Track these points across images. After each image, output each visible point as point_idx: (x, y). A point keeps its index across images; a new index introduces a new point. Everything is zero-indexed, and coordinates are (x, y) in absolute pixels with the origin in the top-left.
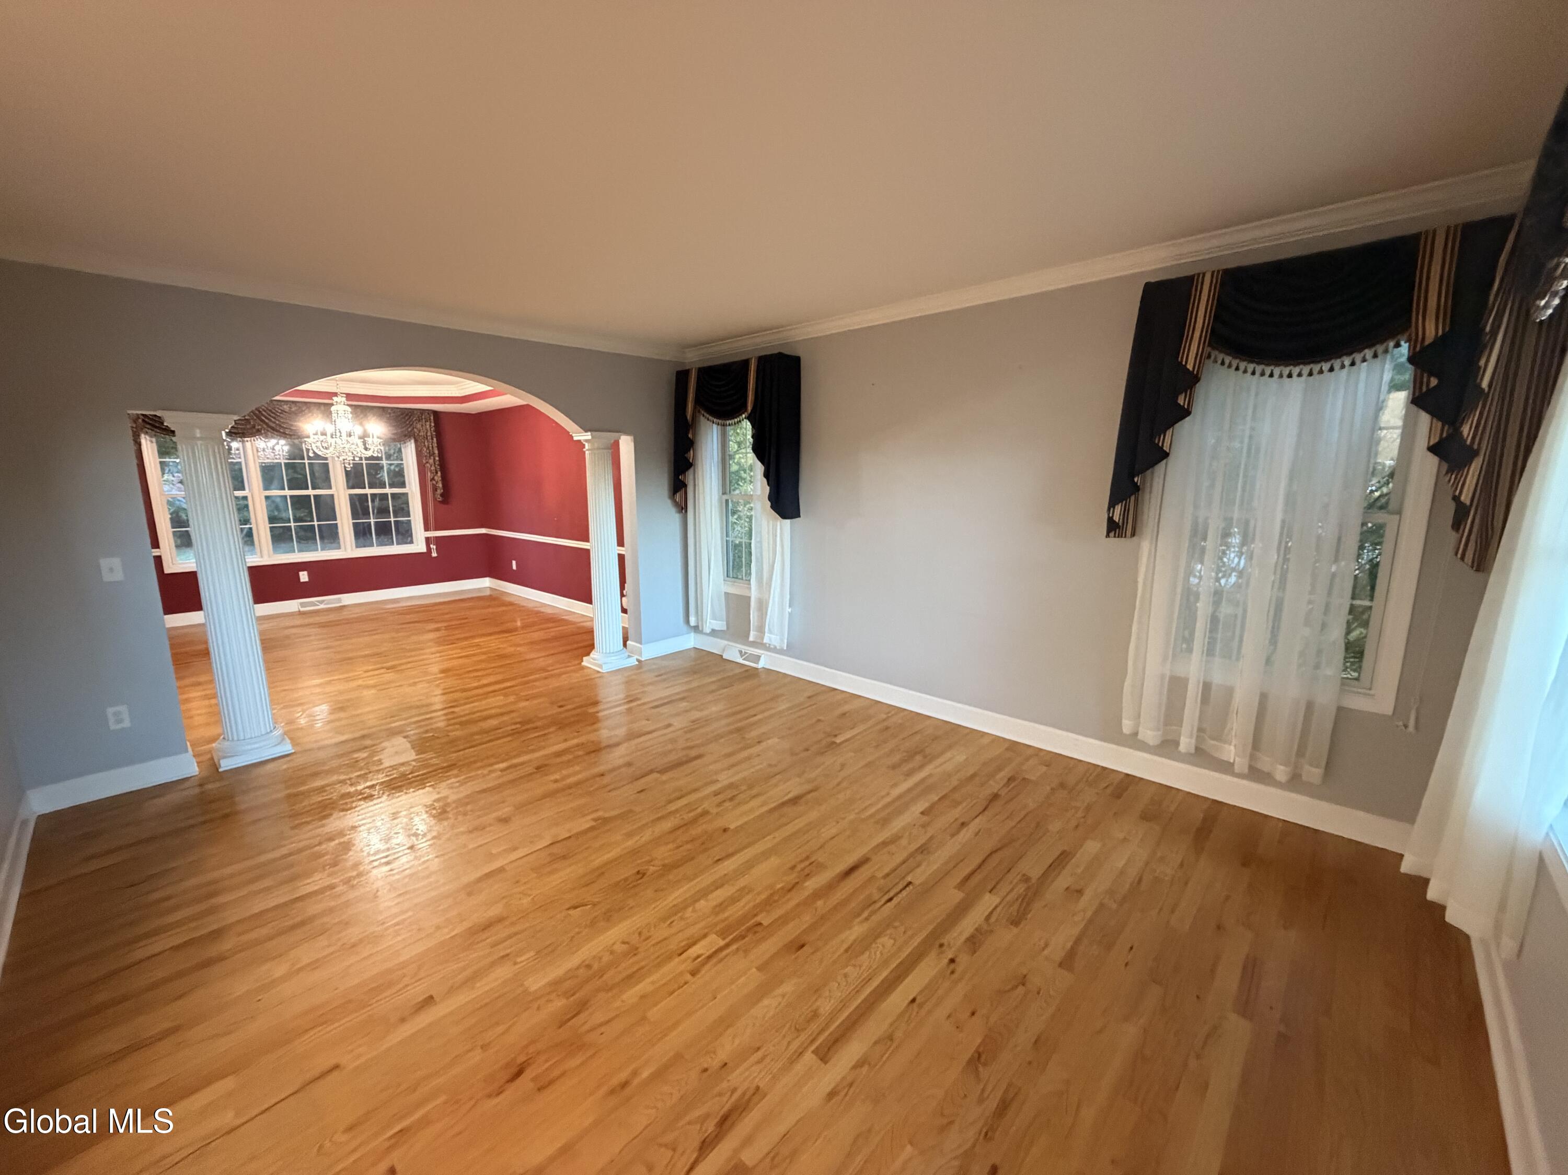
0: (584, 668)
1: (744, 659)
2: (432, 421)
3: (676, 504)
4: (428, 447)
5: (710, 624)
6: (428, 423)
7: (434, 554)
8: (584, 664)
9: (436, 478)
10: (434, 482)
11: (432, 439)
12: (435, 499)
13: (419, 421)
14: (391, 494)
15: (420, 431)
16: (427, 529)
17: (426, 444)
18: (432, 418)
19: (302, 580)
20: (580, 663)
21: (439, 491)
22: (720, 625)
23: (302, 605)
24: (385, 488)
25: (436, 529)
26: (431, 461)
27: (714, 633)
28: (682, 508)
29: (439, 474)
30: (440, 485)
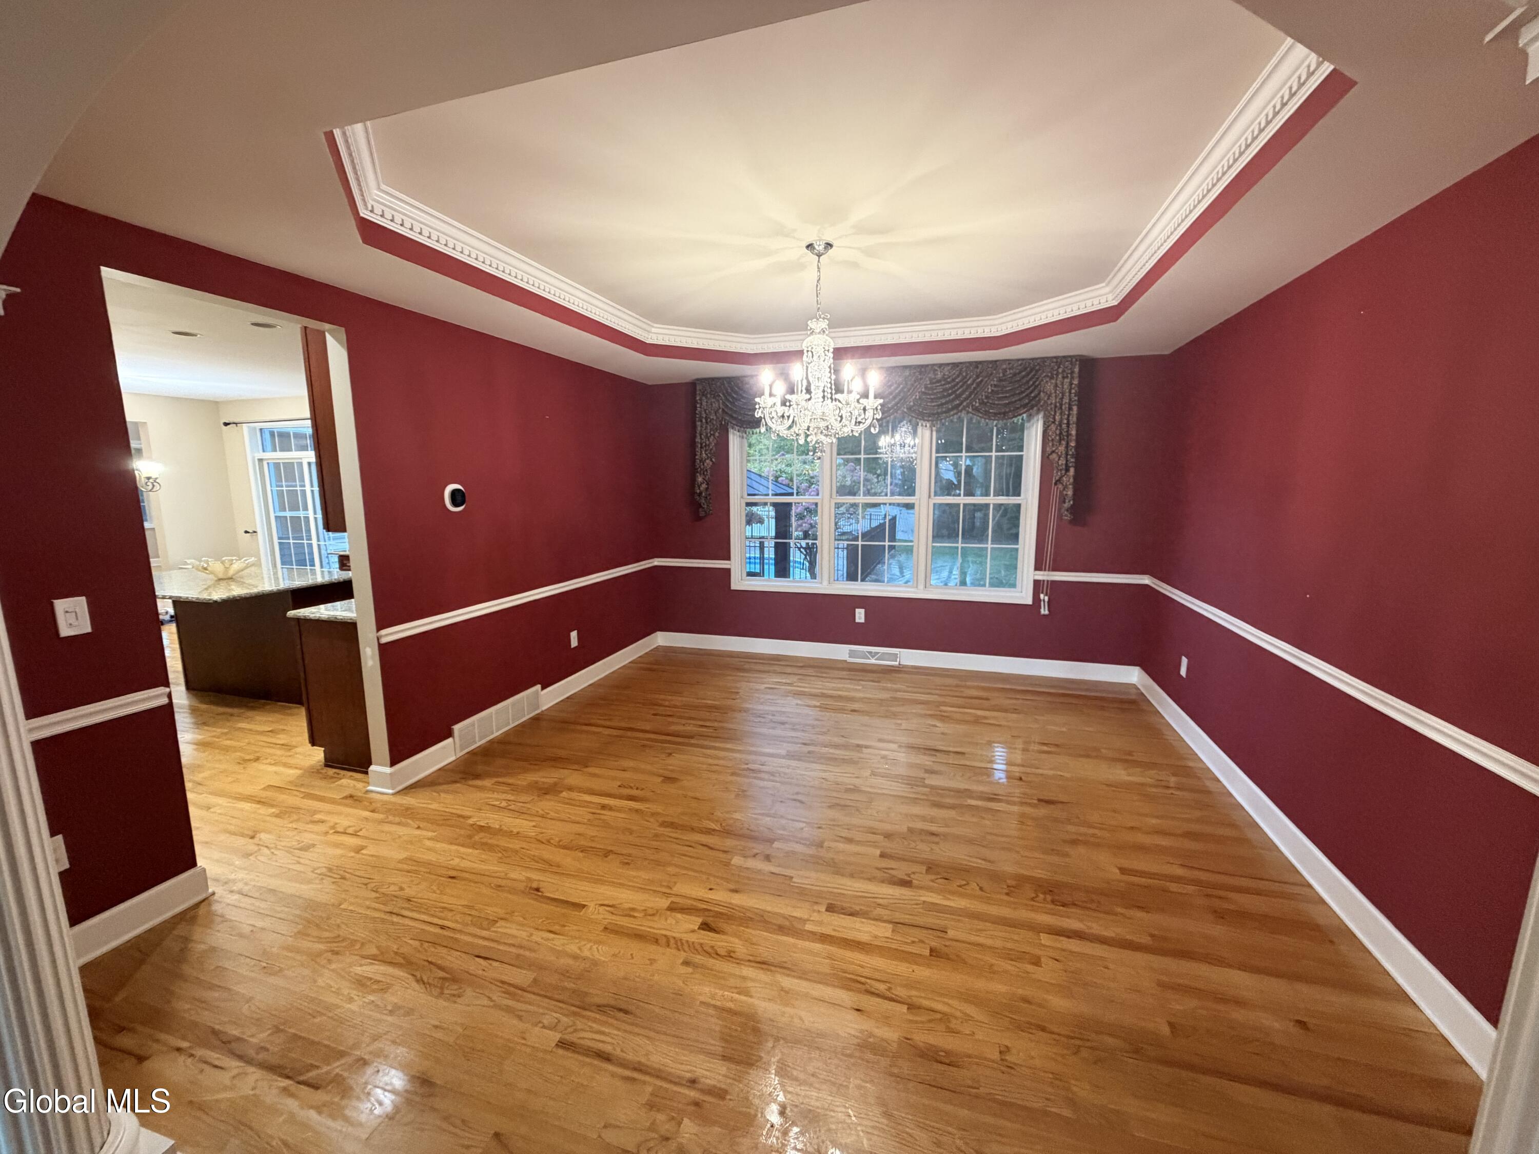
2: (1076, 375)
4: (1060, 425)
6: (1067, 381)
7: (1044, 611)
10: (1061, 487)
11: (1070, 409)
12: (1060, 517)
13: (1052, 378)
14: (996, 505)
15: (1049, 396)
16: (1038, 567)
17: (1058, 418)
18: (1077, 370)
19: (857, 620)
21: (1069, 503)
23: (852, 654)
25: (1055, 569)
26: (1062, 448)
29: (1073, 471)
30: (1072, 492)
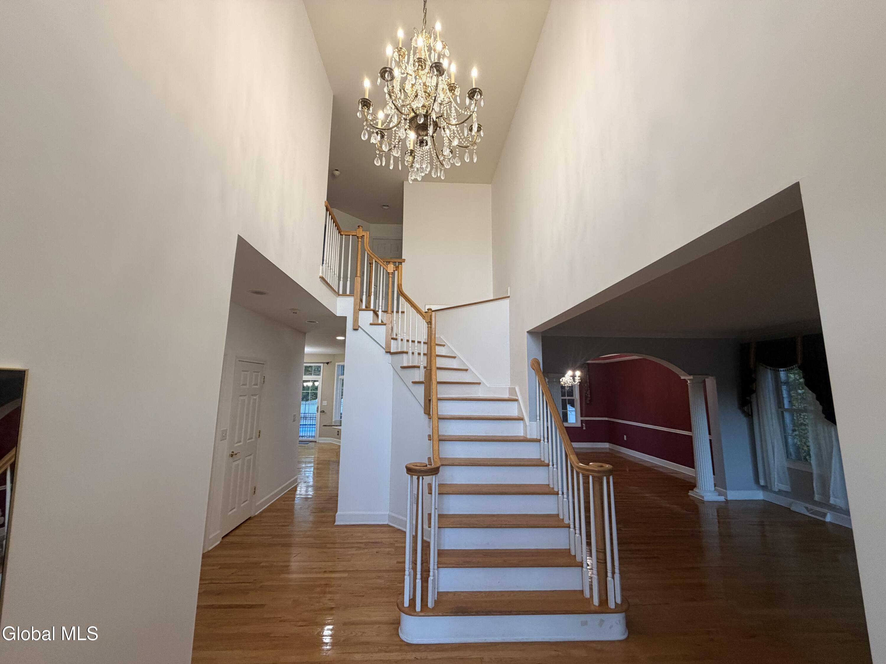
0: (688, 496)
1: (810, 513)
3: (744, 412)
4: (585, 379)
5: (777, 486)
7: (584, 428)
8: (689, 494)
9: (587, 393)
10: (587, 395)
11: (587, 375)
12: (586, 402)
14: (568, 399)
16: (581, 416)
20: (687, 493)
21: (588, 399)
22: (786, 487)
24: (565, 396)
25: (586, 416)
26: (586, 385)
27: (780, 492)
28: (749, 415)
29: (589, 391)
30: (589, 396)
